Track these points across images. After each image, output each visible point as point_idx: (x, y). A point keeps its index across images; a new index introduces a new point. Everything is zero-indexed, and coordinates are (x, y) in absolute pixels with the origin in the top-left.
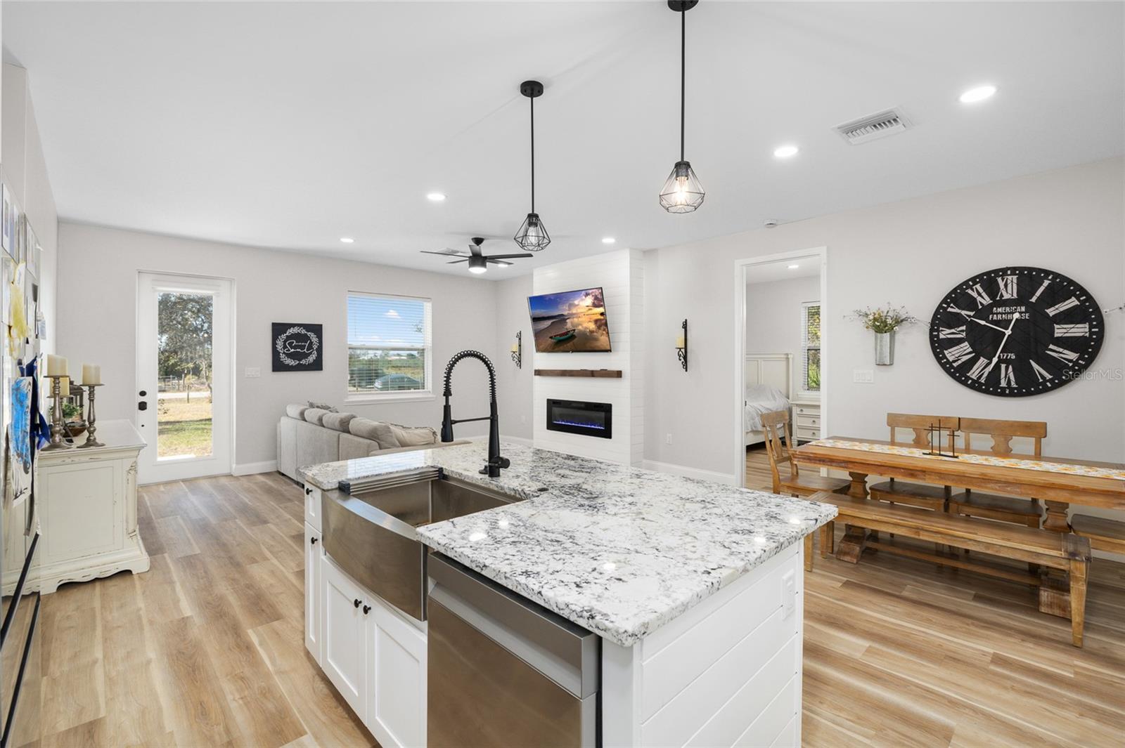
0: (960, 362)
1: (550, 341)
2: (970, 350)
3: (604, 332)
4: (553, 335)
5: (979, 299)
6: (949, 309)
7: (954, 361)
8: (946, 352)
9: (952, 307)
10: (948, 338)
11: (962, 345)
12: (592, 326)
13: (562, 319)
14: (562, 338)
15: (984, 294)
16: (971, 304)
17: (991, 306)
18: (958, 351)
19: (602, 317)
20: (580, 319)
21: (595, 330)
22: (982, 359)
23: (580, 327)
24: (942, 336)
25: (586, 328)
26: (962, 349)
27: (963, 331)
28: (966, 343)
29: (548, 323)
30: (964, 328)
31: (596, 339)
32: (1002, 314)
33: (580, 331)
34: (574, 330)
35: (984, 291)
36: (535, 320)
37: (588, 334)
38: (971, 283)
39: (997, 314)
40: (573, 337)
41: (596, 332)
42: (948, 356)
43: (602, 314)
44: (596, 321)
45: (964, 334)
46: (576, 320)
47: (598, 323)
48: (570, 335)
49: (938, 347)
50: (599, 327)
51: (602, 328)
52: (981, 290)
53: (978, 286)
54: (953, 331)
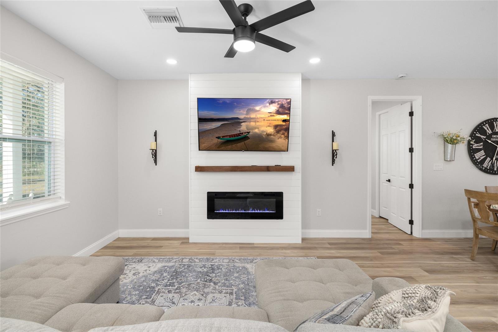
0: (480, 159)
1: (216, 141)
2: (484, 154)
3: (283, 136)
4: (221, 135)
5: (487, 131)
6: (477, 135)
7: (478, 159)
8: (475, 155)
9: (478, 134)
10: (477, 148)
11: (481, 152)
12: (271, 130)
13: (237, 122)
14: (232, 138)
15: (489, 129)
16: (484, 132)
17: (492, 134)
18: (479, 154)
19: (284, 124)
20: (258, 124)
21: (273, 133)
22: (488, 158)
23: (256, 131)
24: (474, 147)
25: (263, 131)
26: (481, 154)
27: (481, 145)
28: (483, 151)
29: (219, 124)
30: (482, 144)
31: (272, 141)
32: (495, 138)
33: (256, 133)
34: (248, 133)
35: (489, 127)
36: (201, 120)
37: (264, 136)
38: (484, 123)
39: (494, 138)
40: (246, 138)
41: (274, 135)
42: (476, 156)
43: (284, 121)
44: (276, 127)
45: (482, 146)
46: (253, 124)
47: (278, 128)
48: (242, 136)
49: (472, 152)
50: (278, 132)
51: (281, 133)
52: (488, 127)
53: (487, 125)
54: (478, 145)
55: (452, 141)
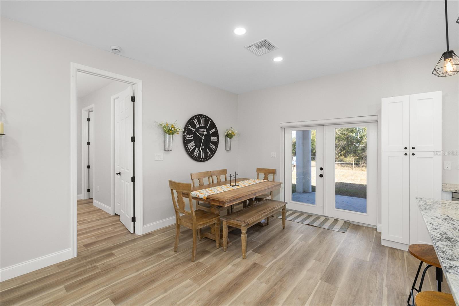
0: (192, 149)
2: (194, 144)
5: (196, 124)
6: (189, 127)
7: (190, 149)
8: (188, 145)
9: (190, 127)
10: (189, 139)
11: (192, 142)
15: (197, 123)
16: (194, 126)
17: (199, 128)
18: (191, 145)
22: (197, 148)
24: (187, 138)
26: (192, 144)
27: (192, 137)
28: (193, 142)
30: (192, 135)
32: (202, 131)
35: (198, 122)
38: (194, 118)
39: (201, 131)
42: (189, 146)
45: (193, 138)
49: (186, 142)
52: (197, 121)
53: (196, 119)
54: (190, 136)
55: (169, 131)
